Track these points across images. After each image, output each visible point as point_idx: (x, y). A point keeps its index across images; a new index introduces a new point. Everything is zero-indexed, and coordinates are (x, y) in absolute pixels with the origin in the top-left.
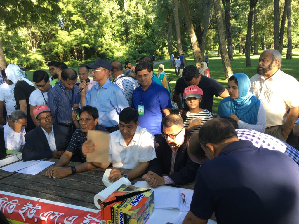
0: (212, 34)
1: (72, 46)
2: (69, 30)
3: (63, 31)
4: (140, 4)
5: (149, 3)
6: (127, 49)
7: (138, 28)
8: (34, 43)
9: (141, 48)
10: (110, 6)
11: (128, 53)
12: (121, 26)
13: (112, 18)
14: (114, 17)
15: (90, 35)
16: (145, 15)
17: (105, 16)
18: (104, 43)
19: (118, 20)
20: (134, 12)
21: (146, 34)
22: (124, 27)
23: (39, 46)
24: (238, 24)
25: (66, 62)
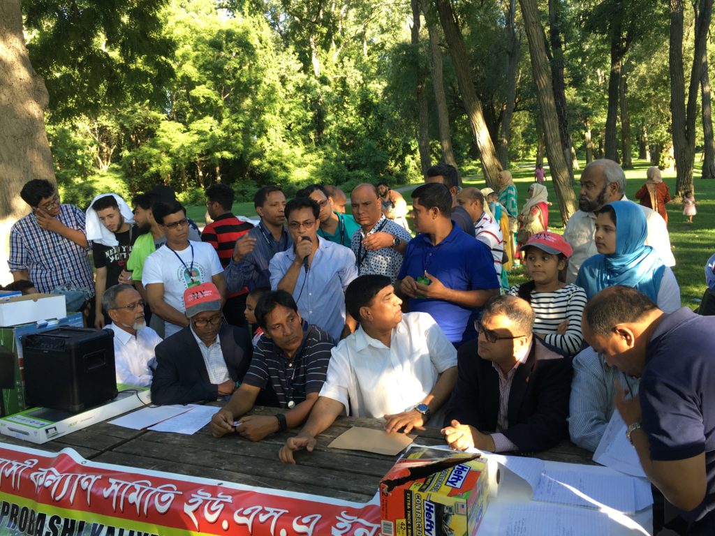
0: (521, 123)
1: (191, 155)
2: (187, 120)
3: (172, 122)
4: (350, 57)
5: (369, 54)
6: (320, 161)
7: (346, 113)
8: (105, 150)
9: (353, 158)
10: (280, 63)
11: (324, 171)
12: (306, 108)
13: (284, 90)
14: (290, 87)
15: (234, 132)
16: (362, 82)
17: (269, 85)
18: (266, 148)
19: (299, 94)
20: (335, 76)
21: (365, 125)
22: (312, 110)
23: (116, 158)
24: (581, 98)
25: (179, 193)
